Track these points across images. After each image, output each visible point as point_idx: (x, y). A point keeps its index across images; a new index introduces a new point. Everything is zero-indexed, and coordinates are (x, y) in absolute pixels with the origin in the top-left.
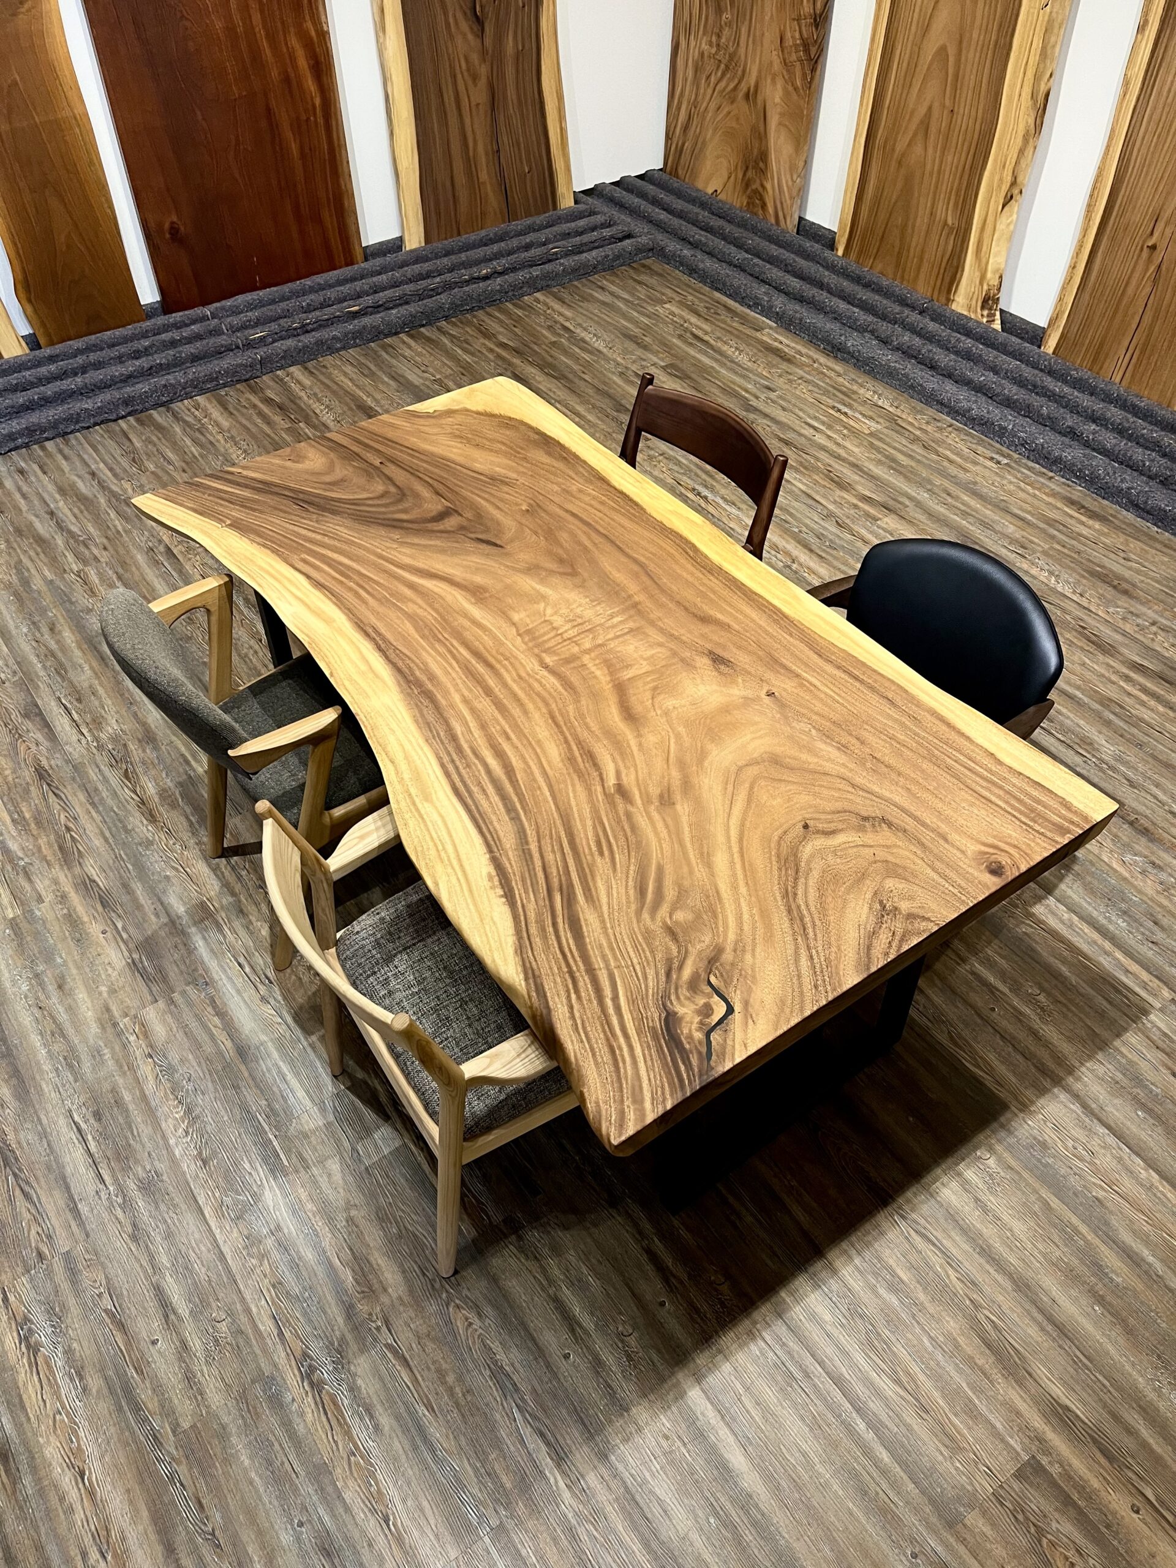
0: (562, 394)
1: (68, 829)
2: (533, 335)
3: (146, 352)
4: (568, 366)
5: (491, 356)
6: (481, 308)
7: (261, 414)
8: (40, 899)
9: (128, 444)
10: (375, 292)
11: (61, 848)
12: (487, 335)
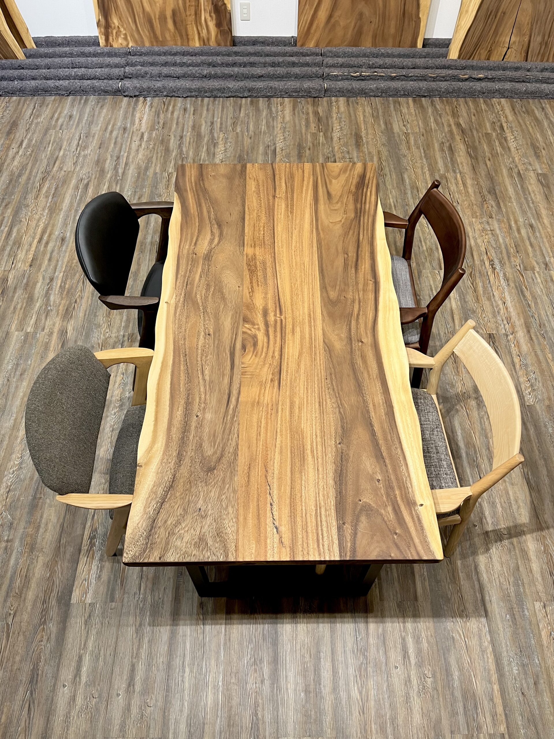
0: (466, 169)
1: (76, 302)
2: (480, 125)
3: (278, 65)
4: (484, 152)
5: (446, 129)
6: (465, 97)
7: (307, 120)
8: (43, 330)
9: (238, 113)
10: (414, 68)
11: (67, 309)
12: (455, 114)
